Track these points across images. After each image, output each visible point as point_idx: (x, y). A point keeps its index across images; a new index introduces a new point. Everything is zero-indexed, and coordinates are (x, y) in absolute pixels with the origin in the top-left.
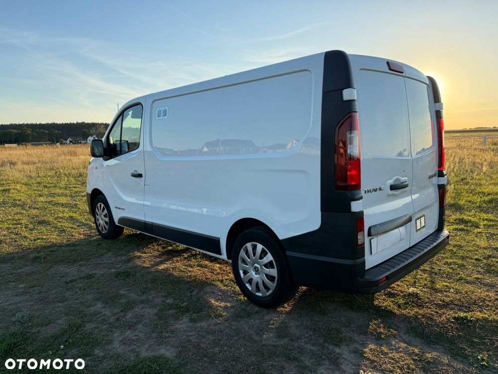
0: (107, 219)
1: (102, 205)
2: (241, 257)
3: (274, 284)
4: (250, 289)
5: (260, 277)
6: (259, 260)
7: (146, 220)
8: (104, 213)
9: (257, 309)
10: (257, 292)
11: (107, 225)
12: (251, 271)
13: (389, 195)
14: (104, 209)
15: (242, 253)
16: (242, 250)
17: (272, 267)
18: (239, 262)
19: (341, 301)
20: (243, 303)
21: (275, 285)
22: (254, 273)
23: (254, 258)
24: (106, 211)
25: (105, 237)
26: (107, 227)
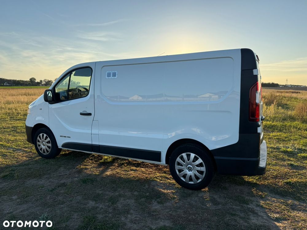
7: (93, 143)
10: (189, 181)
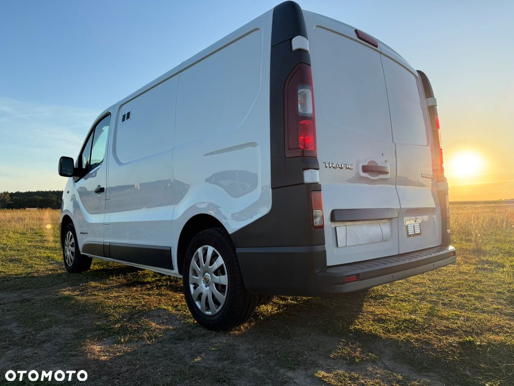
0: (73, 249)
1: (71, 233)
2: (192, 268)
3: (224, 295)
4: (199, 307)
5: (210, 289)
6: (210, 267)
8: (71, 243)
9: (204, 331)
11: (73, 255)
12: (201, 283)
13: (362, 178)
14: (71, 238)
15: (193, 262)
16: (193, 258)
17: (223, 274)
18: (190, 275)
19: (315, 325)
20: (190, 326)
21: (225, 297)
22: (204, 285)
23: (204, 265)
24: (73, 240)
25: (71, 270)
26: (73, 258)
